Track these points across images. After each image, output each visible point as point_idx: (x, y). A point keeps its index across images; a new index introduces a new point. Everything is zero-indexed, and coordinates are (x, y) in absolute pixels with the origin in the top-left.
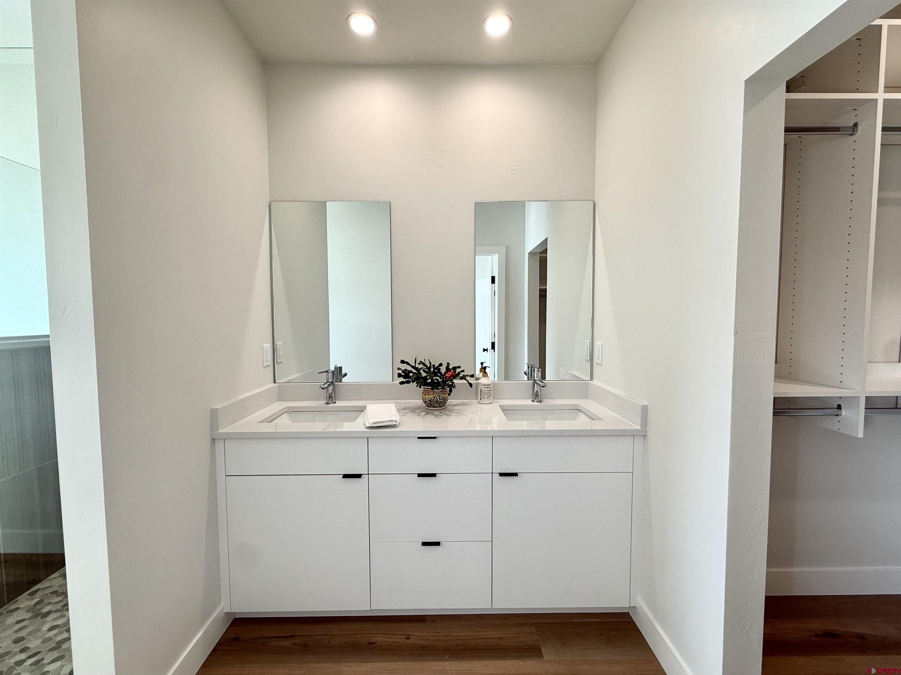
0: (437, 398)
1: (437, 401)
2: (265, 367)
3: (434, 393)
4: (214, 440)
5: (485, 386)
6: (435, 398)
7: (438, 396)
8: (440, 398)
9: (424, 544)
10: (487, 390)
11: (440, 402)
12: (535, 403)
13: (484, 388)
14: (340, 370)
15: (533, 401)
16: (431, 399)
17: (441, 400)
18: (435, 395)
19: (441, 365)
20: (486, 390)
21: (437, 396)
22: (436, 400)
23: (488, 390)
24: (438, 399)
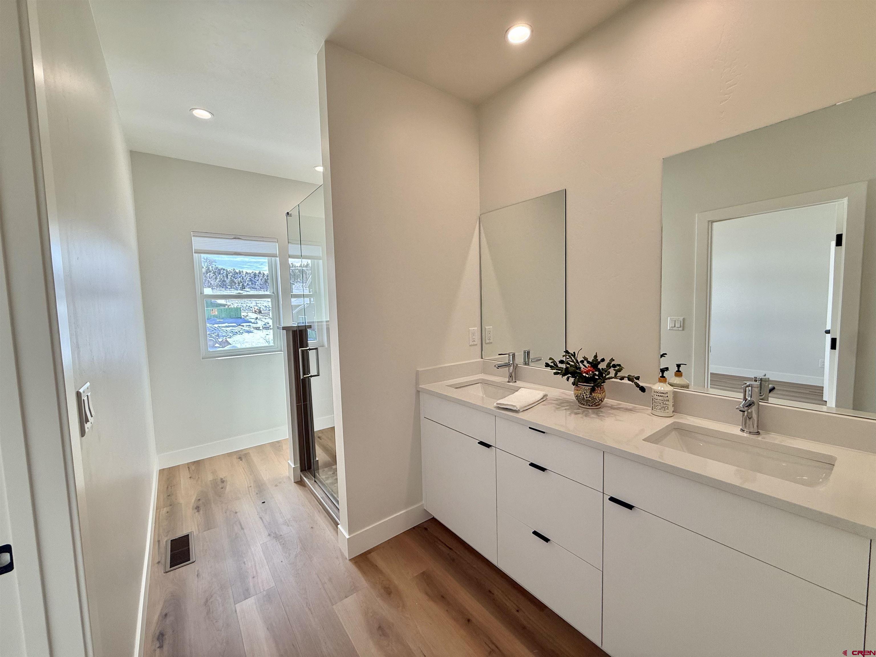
0: (583, 396)
1: (584, 399)
2: (471, 345)
3: (581, 389)
4: (418, 392)
5: (658, 394)
6: (582, 395)
7: (585, 393)
8: (587, 396)
9: (535, 533)
10: (660, 399)
11: (587, 400)
12: (745, 435)
13: (656, 396)
14: (527, 354)
15: (742, 430)
16: (578, 395)
17: (588, 399)
18: (581, 392)
19: (603, 360)
20: (658, 399)
21: (583, 393)
22: (582, 397)
23: (662, 399)
24: (585, 397)
